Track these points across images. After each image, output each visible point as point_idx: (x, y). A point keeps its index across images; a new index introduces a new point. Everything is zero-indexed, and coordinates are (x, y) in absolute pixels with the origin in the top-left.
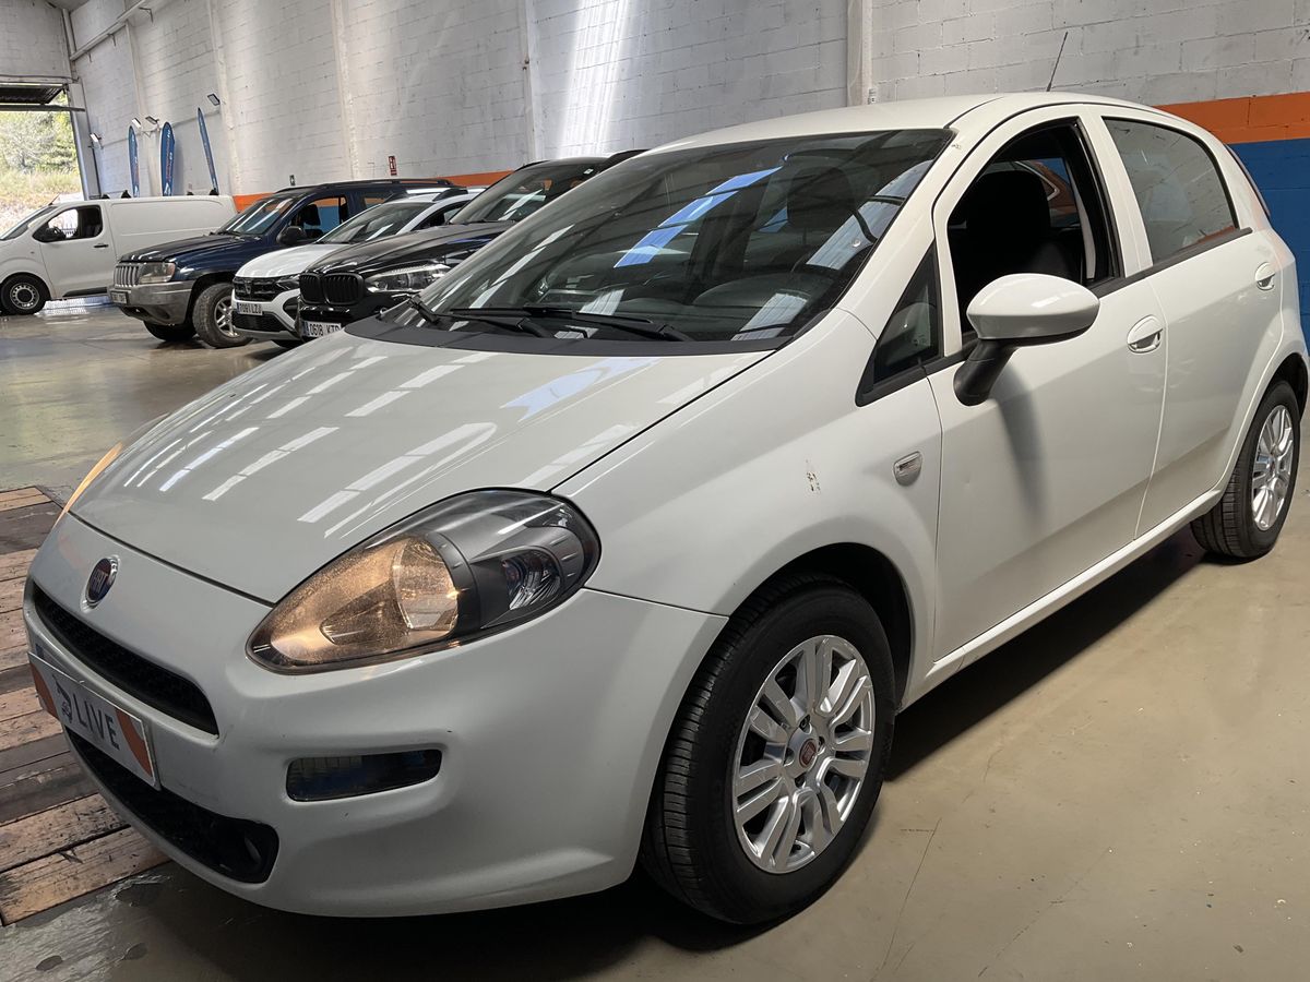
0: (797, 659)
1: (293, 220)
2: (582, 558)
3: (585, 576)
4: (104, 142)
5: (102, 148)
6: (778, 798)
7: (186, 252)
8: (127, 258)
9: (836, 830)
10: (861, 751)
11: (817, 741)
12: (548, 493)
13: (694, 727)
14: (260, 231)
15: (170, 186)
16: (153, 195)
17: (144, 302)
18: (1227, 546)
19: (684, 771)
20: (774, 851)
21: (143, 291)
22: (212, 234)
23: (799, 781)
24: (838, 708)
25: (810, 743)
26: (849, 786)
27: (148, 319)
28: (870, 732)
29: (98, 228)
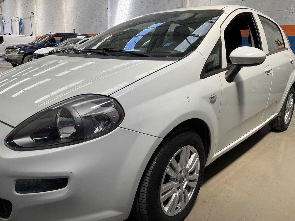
0: (180, 152)
1: (50, 41)
2: (118, 117)
3: (119, 123)
4: (6, 22)
5: (5, 23)
6: (173, 194)
7: (22, 47)
8: (8, 48)
9: (187, 202)
10: (195, 180)
11: (184, 177)
12: (109, 96)
13: (150, 172)
14: (41, 43)
15: (21, 33)
16: (17, 35)
17: (11, 58)
18: (278, 127)
19: (146, 186)
20: (170, 210)
21: (11, 56)
22: (29, 43)
23: (178, 188)
24: (190, 167)
25: (182, 177)
26: (191, 189)
27: (12, 62)
28: (198, 174)
29: (2, 41)
